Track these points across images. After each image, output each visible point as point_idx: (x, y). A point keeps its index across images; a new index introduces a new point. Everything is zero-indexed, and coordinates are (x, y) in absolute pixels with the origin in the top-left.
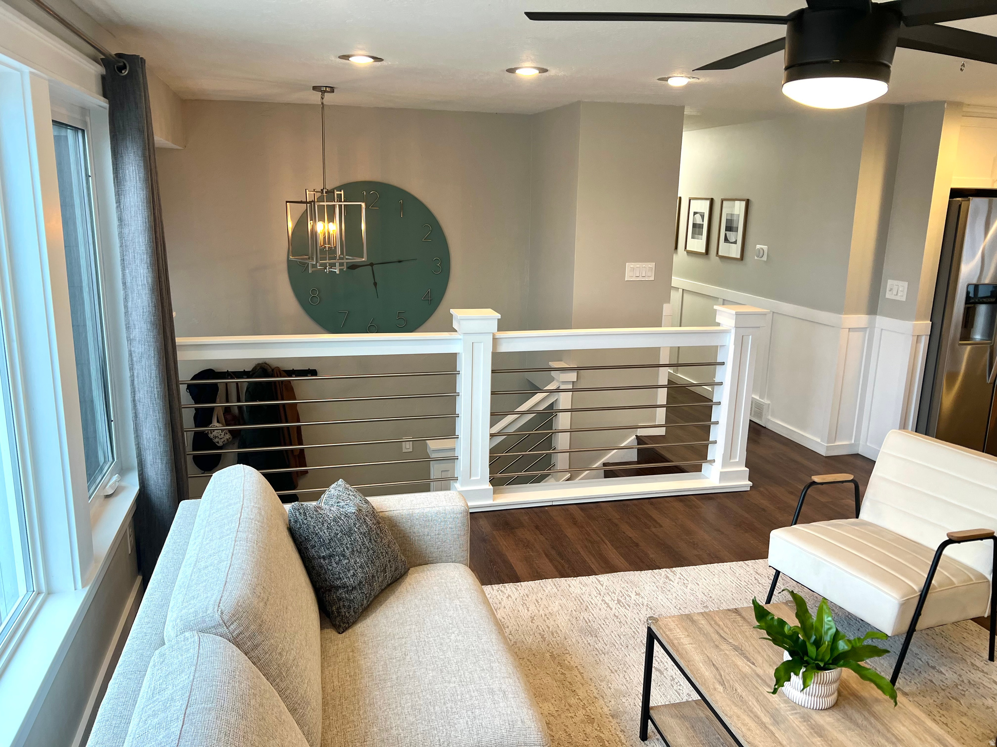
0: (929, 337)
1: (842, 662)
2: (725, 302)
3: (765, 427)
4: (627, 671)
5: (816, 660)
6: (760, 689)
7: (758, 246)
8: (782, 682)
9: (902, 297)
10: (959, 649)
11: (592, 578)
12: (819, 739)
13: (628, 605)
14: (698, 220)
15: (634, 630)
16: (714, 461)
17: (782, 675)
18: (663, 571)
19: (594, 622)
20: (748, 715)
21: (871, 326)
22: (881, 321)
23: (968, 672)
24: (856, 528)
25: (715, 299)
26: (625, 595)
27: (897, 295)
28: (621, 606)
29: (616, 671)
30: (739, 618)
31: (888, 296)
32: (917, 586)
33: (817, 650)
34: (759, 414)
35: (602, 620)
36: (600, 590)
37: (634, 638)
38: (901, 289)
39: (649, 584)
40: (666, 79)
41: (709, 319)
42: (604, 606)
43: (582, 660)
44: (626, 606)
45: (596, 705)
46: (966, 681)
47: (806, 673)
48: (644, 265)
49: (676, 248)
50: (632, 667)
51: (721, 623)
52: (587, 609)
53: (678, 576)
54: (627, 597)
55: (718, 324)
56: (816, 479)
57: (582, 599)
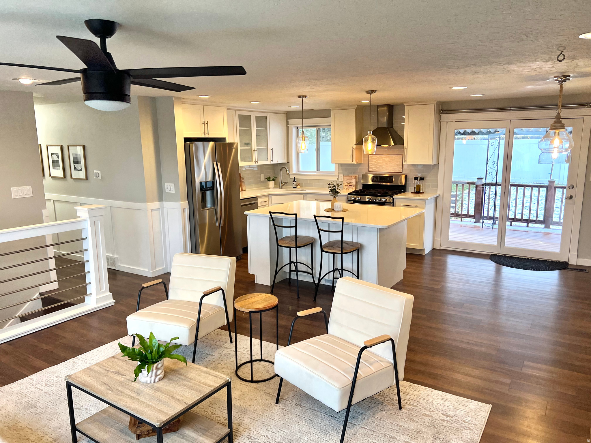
0: (188, 209)
1: (163, 357)
2: (81, 204)
3: (118, 270)
4: (59, 416)
5: (152, 360)
6: (129, 384)
7: (95, 171)
8: (137, 375)
9: (173, 191)
10: (219, 343)
11: (26, 379)
12: (158, 392)
13: (52, 384)
14: (55, 158)
15: (59, 395)
16: (91, 294)
17: (137, 372)
18: (71, 360)
19: (32, 401)
20: (125, 397)
21: (162, 208)
22: (166, 204)
23: (223, 351)
24: (167, 303)
25: (75, 203)
26: (49, 380)
27: (170, 190)
28: (48, 386)
29: (52, 419)
30: (115, 360)
31: (166, 191)
32: (195, 320)
33: (151, 355)
34: (114, 264)
35: (37, 398)
36: (32, 383)
37: (60, 399)
38: (171, 187)
39: (64, 369)
40: (18, 79)
41: (73, 215)
42: (37, 390)
43: (29, 422)
44: (51, 385)
45: (43, 440)
46: (222, 355)
47: (148, 367)
48: (24, 187)
49: (44, 175)
50: (61, 413)
51: (106, 365)
52: (26, 396)
53: (80, 360)
54: (51, 381)
55: (79, 217)
56: (145, 285)
57: (22, 392)
